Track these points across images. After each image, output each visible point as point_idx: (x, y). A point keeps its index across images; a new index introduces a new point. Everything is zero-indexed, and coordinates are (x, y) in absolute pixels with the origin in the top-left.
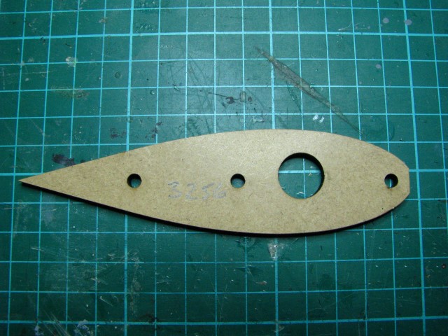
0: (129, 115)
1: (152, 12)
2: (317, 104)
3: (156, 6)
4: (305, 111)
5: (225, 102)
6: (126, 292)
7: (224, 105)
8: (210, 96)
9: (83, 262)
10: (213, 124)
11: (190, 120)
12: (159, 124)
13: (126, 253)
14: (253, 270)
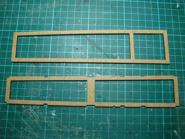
0: (50, 52)
1: (58, 25)
2: (99, 51)
3: (59, 24)
4: (96, 52)
5: (75, 49)
6: (47, 97)
7: (75, 50)
8: (71, 48)
9: (36, 89)
10: (72, 55)
11: (66, 54)
12: (58, 54)
13: (48, 87)
14: (80, 92)
